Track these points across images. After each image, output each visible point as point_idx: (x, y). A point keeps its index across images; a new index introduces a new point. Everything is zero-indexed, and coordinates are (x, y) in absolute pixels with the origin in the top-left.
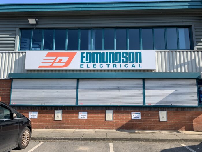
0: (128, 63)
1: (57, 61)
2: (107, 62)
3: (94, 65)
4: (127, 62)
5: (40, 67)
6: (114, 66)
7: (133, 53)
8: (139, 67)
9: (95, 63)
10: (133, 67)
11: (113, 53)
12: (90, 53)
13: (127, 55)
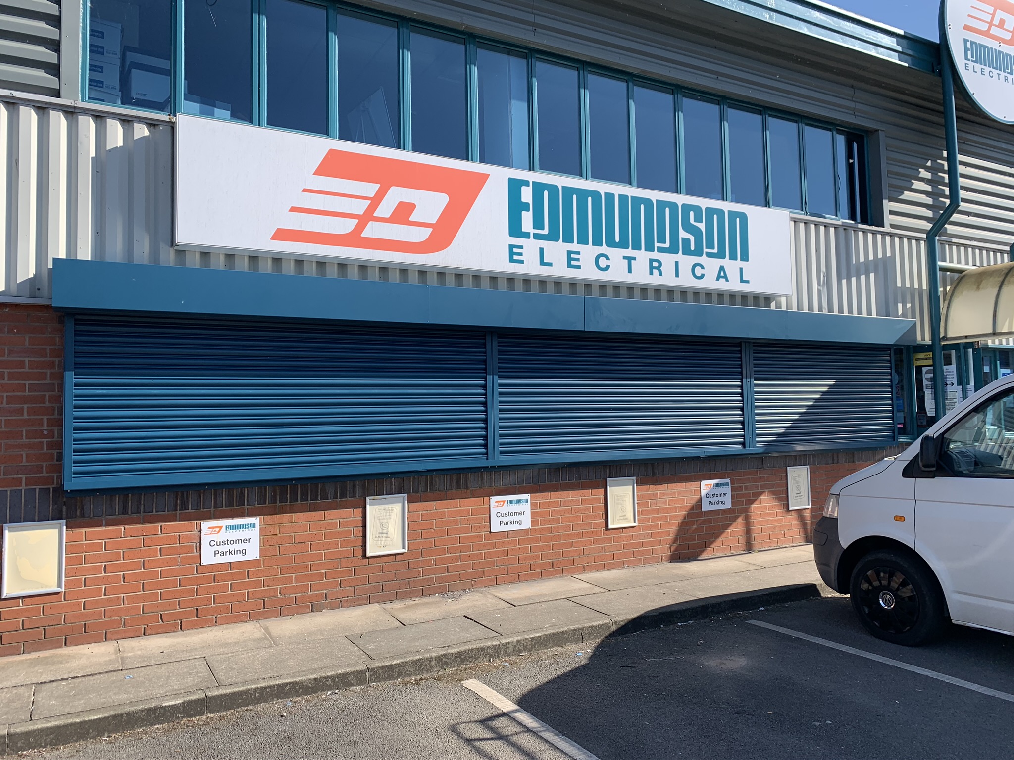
0: (703, 260)
1: (385, 209)
2: (623, 245)
3: (569, 253)
4: (701, 255)
5: (281, 235)
6: (655, 266)
7: (720, 212)
8: (742, 281)
9: (575, 246)
10: (722, 280)
11: (648, 202)
12: (553, 189)
13: (698, 219)
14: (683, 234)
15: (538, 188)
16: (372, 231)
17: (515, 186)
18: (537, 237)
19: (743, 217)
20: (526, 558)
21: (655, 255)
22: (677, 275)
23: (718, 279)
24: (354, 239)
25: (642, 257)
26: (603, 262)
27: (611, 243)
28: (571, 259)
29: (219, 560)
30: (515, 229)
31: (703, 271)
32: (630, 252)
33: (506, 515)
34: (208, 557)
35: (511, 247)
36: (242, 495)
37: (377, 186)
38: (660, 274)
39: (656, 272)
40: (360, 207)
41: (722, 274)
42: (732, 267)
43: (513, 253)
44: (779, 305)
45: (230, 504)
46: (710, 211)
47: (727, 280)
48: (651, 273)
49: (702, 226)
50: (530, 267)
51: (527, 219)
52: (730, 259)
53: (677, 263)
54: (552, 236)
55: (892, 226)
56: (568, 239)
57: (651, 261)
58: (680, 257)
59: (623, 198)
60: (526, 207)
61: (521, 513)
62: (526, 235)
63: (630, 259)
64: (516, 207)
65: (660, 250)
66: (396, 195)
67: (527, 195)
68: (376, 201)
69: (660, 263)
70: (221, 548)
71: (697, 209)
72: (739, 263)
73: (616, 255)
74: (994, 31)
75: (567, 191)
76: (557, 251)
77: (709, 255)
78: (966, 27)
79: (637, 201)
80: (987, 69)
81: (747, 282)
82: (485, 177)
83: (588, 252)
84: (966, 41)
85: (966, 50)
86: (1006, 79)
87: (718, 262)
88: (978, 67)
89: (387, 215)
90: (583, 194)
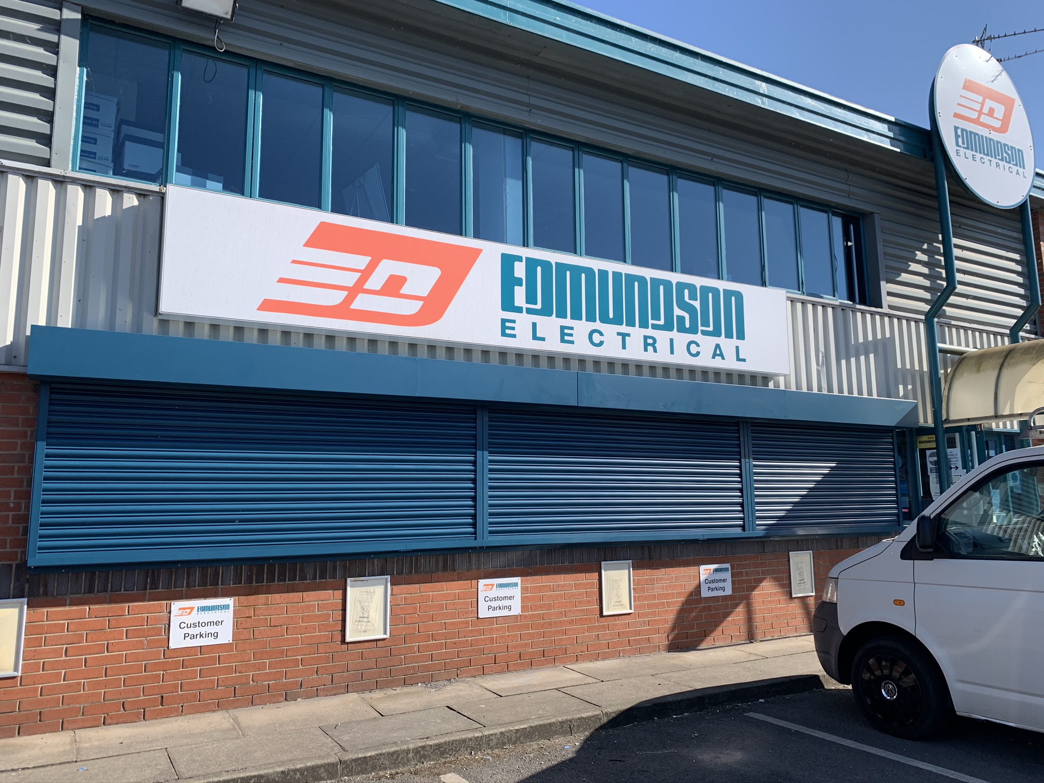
0: (698, 337)
1: (376, 281)
2: (617, 321)
3: (563, 328)
4: (696, 333)
5: (268, 305)
6: (649, 343)
7: (716, 291)
8: (738, 359)
9: (568, 322)
10: (718, 358)
11: (642, 280)
12: (546, 265)
13: (693, 297)
14: (677, 312)
15: (531, 264)
16: (361, 303)
17: (508, 262)
18: (529, 311)
19: (739, 296)
20: (515, 647)
21: (650, 332)
22: (672, 352)
23: (713, 357)
24: (342, 311)
25: (637, 333)
26: (596, 338)
27: (605, 319)
28: (565, 334)
29: (189, 643)
30: (508, 303)
31: (698, 349)
32: (624, 329)
33: (495, 599)
34: (177, 641)
35: (504, 321)
36: (216, 574)
37: (367, 259)
38: (655, 351)
39: (650, 348)
40: (350, 279)
41: (718, 352)
42: (728, 345)
43: (505, 328)
44: (777, 384)
45: (203, 583)
46: (705, 290)
47: (723, 358)
48: (646, 350)
49: (697, 304)
50: (523, 341)
51: (520, 295)
52: (726, 337)
53: (671, 340)
54: (546, 311)
55: (890, 307)
56: (561, 314)
57: (646, 338)
58: (674, 334)
59: (617, 275)
60: (519, 282)
61: (510, 598)
62: (519, 310)
63: (624, 336)
64: (508, 282)
65: (655, 327)
66: (387, 268)
67: (520, 270)
68: (366, 274)
69: (655, 340)
70: (192, 631)
71: (692, 288)
72: (735, 342)
73: (610, 331)
74: (984, 119)
75: (562, 267)
76: (550, 326)
77: (704, 333)
78: (957, 115)
79: (631, 278)
80: (978, 156)
81: (744, 360)
82: (478, 252)
83: (582, 328)
84: (956, 128)
85: (957, 136)
86: (998, 165)
87: (715, 340)
88: (969, 153)
89: (378, 288)
90: (577, 271)
